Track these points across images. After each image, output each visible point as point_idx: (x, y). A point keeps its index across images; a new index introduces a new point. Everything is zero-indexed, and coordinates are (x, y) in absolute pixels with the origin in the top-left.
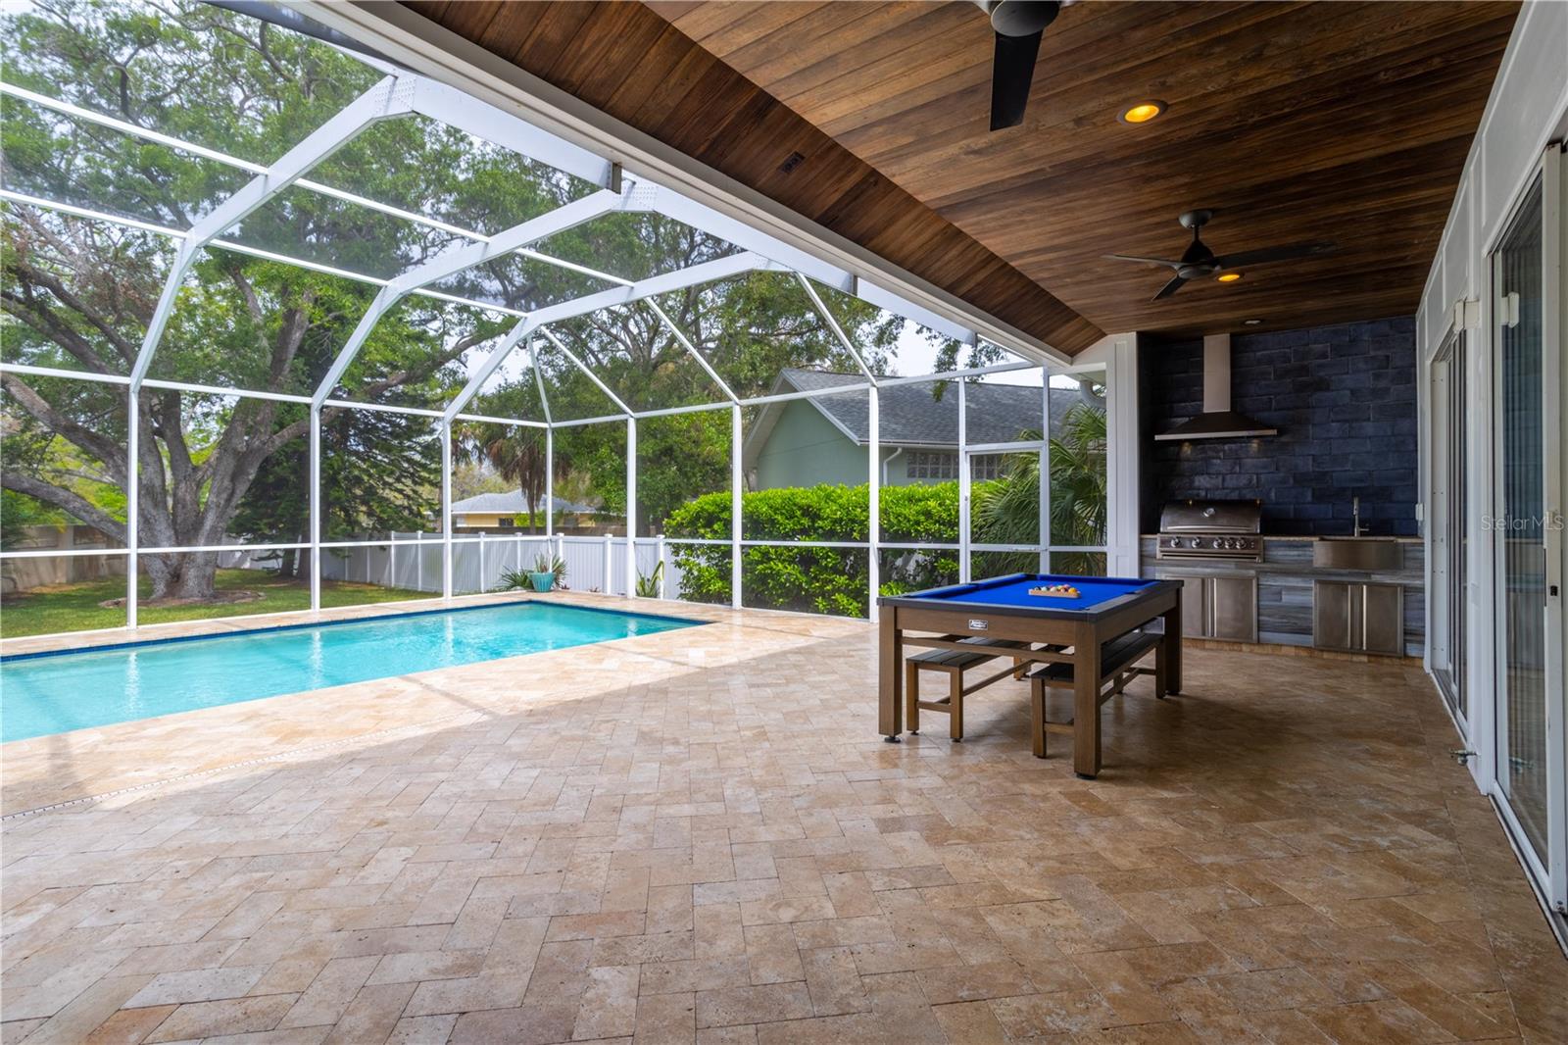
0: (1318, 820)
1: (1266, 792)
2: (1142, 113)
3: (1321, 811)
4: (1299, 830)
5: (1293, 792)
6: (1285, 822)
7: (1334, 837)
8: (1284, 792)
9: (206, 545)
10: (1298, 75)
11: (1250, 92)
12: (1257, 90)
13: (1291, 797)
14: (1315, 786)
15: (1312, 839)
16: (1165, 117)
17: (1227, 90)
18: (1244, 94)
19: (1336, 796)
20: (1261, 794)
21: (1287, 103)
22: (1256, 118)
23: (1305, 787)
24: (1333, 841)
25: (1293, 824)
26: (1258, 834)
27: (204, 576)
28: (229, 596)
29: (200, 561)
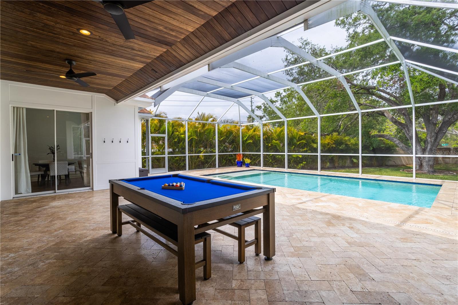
0: (35, 252)
1: (58, 254)
2: (85, 32)
3: (34, 256)
4: (41, 247)
5: (47, 259)
6: (46, 247)
7: (28, 249)
8: (51, 257)
9: (429, 154)
10: (35, 13)
11: (52, 18)
12: (50, 17)
13: (48, 256)
14: (39, 266)
15: (35, 246)
16: (80, 27)
17: (58, 23)
18: (54, 19)
19: (29, 266)
20: (59, 252)
21: (41, 7)
22: (53, 9)
23: (43, 264)
24: (29, 248)
25: (43, 247)
26: (52, 241)
27: (429, 165)
28: (440, 173)
29: (427, 159)
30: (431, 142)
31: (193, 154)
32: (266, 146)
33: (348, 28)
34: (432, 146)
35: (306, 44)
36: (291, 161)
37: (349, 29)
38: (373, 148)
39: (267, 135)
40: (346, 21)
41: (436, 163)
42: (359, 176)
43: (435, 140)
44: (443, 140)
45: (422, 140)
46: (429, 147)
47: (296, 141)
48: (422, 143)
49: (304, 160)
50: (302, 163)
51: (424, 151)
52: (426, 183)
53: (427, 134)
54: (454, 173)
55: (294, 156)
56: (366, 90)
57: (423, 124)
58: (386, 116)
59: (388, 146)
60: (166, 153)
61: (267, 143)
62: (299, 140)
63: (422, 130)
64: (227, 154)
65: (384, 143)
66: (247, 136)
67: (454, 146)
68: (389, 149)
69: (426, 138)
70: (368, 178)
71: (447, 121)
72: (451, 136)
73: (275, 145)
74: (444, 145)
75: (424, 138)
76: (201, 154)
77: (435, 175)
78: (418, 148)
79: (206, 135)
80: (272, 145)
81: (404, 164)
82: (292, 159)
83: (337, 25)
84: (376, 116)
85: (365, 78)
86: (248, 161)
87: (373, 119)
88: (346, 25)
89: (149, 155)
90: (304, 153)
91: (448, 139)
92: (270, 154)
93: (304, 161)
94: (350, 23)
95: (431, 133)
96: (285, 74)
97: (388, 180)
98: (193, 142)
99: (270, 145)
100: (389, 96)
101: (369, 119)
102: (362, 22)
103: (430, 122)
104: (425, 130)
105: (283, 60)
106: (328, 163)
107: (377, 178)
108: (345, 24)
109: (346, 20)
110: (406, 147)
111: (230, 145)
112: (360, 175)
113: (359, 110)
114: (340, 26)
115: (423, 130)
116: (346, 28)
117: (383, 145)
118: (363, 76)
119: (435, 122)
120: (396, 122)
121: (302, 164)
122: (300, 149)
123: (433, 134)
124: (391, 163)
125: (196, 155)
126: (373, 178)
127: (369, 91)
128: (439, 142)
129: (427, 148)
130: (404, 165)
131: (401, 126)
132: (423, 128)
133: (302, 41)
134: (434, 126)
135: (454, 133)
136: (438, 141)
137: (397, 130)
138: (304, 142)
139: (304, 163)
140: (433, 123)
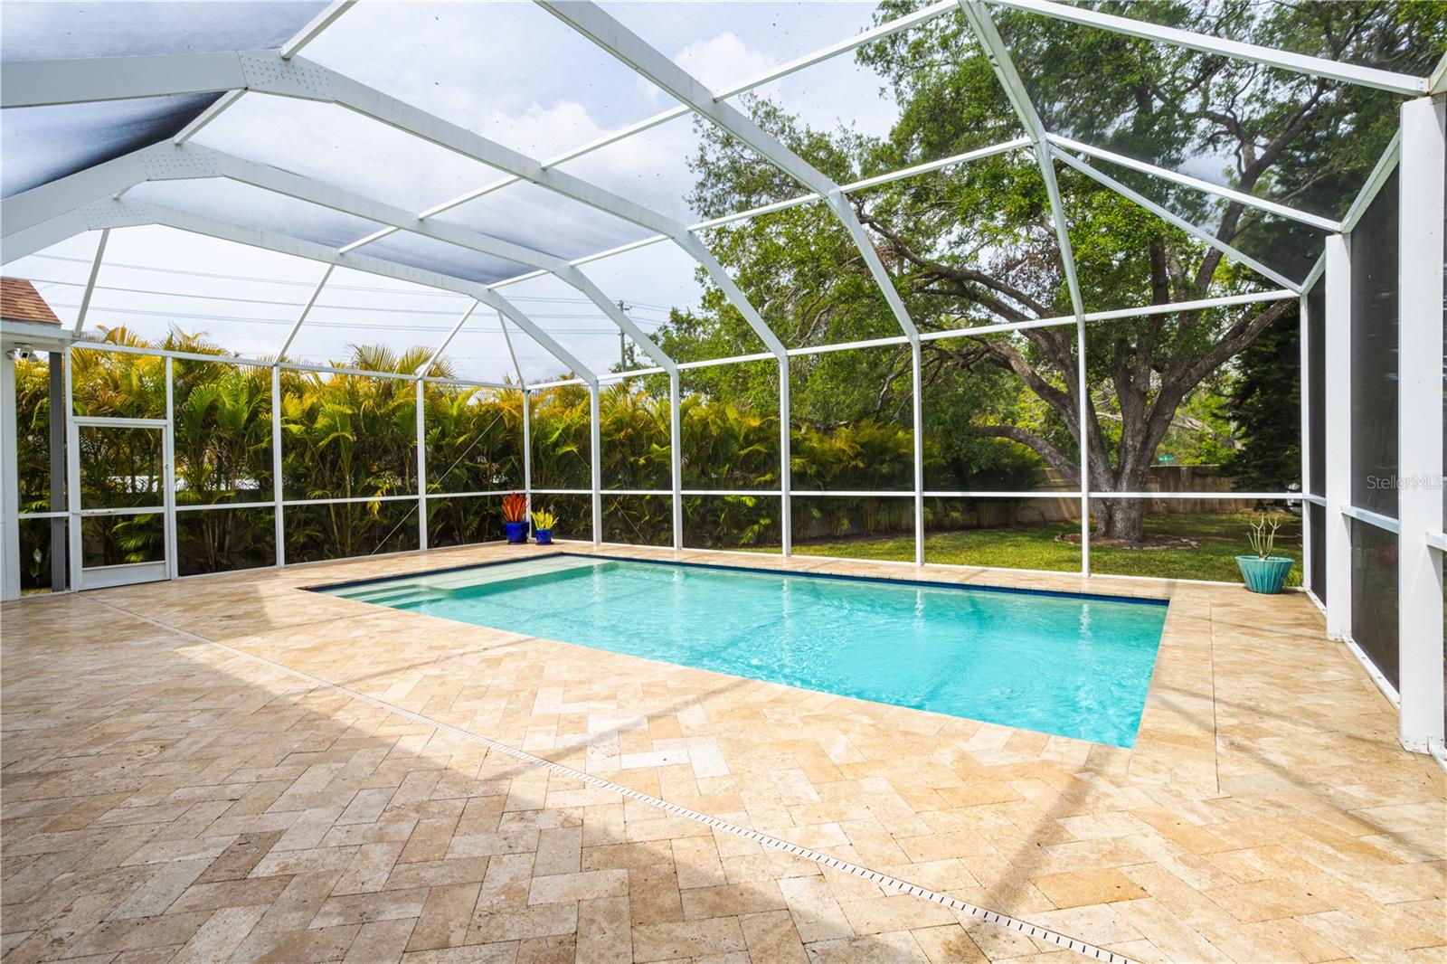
27: (1129, 519)
28: (1159, 542)
29: (1124, 504)
30: (1135, 449)
31: (345, 497)
32: (631, 464)
33: (897, 74)
34: (1138, 461)
35: (767, 114)
36: (719, 517)
37: (900, 77)
38: (980, 467)
39: (634, 428)
40: (889, 50)
41: (1148, 513)
42: (913, 570)
43: (1145, 443)
44: (1161, 446)
45: (1111, 445)
46: (1128, 467)
47: (736, 447)
48: (1113, 456)
49: (764, 513)
50: (757, 522)
51: (1115, 480)
52: (1119, 593)
53: (1125, 426)
54: (1193, 543)
55: (729, 499)
56: (955, 281)
57: (1114, 398)
58: (1015, 368)
59: (1019, 462)
60: (169, 498)
61: (633, 454)
62: (748, 442)
63: (1111, 416)
64: (485, 497)
65: (1010, 454)
66: (557, 429)
67: (1187, 461)
68: (1025, 475)
69: (1122, 438)
70: (940, 580)
71: (1174, 386)
72: (1179, 436)
73: (659, 463)
74: (1165, 460)
75: (1117, 440)
76: (376, 500)
77: (1145, 552)
78: (1100, 469)
79: (396, 424)
80: (649, 461)
81: (1067, 515)
82: (722, 510)
83: (863, 60)
84: (989, 372)
85: (957, 252)
86: (546, 521)
87: (983, 379)
88: (893, 66)
89: (67, 510)
90: (764, 490)
91: (1171, 444)
92: (644, 496)
93: (764, 517)
94: (903, 59)
95: (1134, 423)
96: (696, 210)
97: (1003, 586)
98: (343, 454)
99: (642, 461)
100: (1021, 306)
101: (972, 381)
102: (938, 57)
103: (1132, 387)
104: (1119, 416)
105: (691, 162)
106: (846, 522)
107: (967, 579)
108: (889, 62)
109: (893, 46)
110: (1070, 467)
111: (494, 460)
112: (917, 568)
113: (911, 335)
114: (872, 66)
115: (1114, 417)
116: (893, 74)
117: (1006, 460)
118: (949, 243)
119: (1142, 389)
120: (1042, 389)
121: (756, 527)
122: (752, 476)
123: (1139, 425)
124: (1031, 515)
125: (357, 503)
126: (954, 581)
127: (963, 286)
128: (1153, 451)
129: (1123, 467)
130: (1066, 521)
131: (1058, 401)
132: (1114, 411)
133: (753, 105)
134: (1141, 399)
135: (1188, 425)
136: (1151, 446)
137: (1047, 414)
138: (763, 449)
139: (762, 522)
140: (1138, 390)
